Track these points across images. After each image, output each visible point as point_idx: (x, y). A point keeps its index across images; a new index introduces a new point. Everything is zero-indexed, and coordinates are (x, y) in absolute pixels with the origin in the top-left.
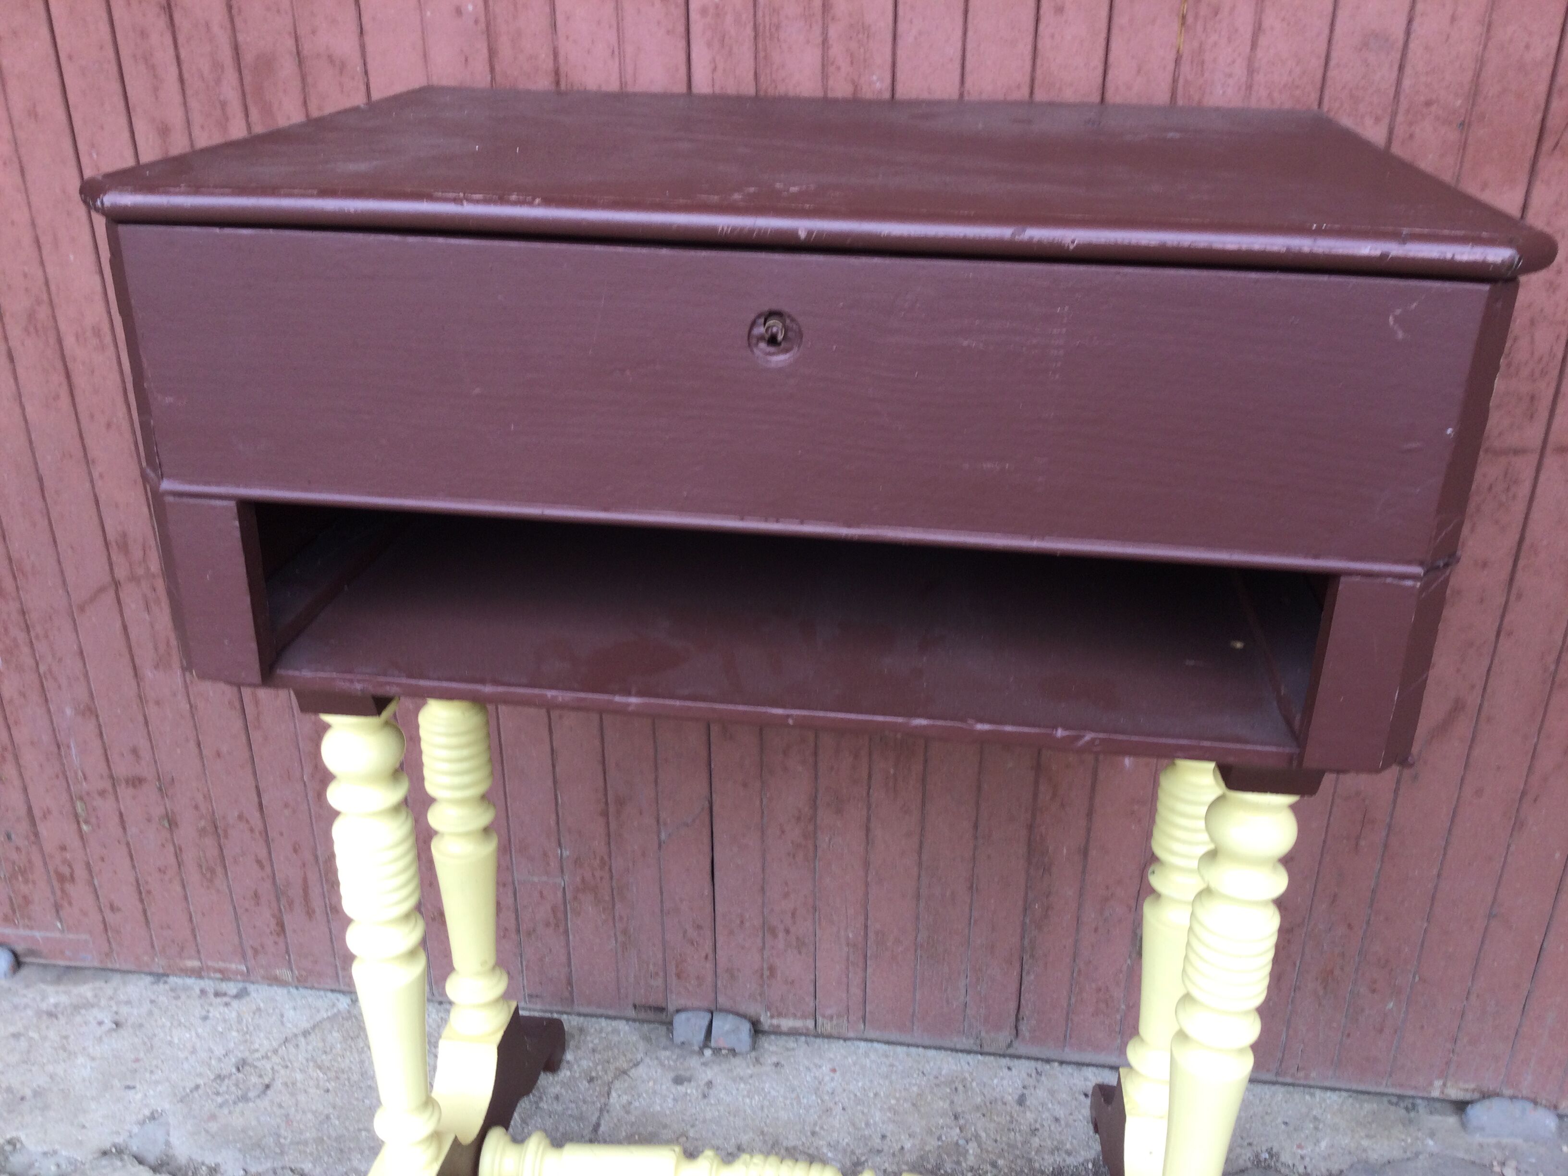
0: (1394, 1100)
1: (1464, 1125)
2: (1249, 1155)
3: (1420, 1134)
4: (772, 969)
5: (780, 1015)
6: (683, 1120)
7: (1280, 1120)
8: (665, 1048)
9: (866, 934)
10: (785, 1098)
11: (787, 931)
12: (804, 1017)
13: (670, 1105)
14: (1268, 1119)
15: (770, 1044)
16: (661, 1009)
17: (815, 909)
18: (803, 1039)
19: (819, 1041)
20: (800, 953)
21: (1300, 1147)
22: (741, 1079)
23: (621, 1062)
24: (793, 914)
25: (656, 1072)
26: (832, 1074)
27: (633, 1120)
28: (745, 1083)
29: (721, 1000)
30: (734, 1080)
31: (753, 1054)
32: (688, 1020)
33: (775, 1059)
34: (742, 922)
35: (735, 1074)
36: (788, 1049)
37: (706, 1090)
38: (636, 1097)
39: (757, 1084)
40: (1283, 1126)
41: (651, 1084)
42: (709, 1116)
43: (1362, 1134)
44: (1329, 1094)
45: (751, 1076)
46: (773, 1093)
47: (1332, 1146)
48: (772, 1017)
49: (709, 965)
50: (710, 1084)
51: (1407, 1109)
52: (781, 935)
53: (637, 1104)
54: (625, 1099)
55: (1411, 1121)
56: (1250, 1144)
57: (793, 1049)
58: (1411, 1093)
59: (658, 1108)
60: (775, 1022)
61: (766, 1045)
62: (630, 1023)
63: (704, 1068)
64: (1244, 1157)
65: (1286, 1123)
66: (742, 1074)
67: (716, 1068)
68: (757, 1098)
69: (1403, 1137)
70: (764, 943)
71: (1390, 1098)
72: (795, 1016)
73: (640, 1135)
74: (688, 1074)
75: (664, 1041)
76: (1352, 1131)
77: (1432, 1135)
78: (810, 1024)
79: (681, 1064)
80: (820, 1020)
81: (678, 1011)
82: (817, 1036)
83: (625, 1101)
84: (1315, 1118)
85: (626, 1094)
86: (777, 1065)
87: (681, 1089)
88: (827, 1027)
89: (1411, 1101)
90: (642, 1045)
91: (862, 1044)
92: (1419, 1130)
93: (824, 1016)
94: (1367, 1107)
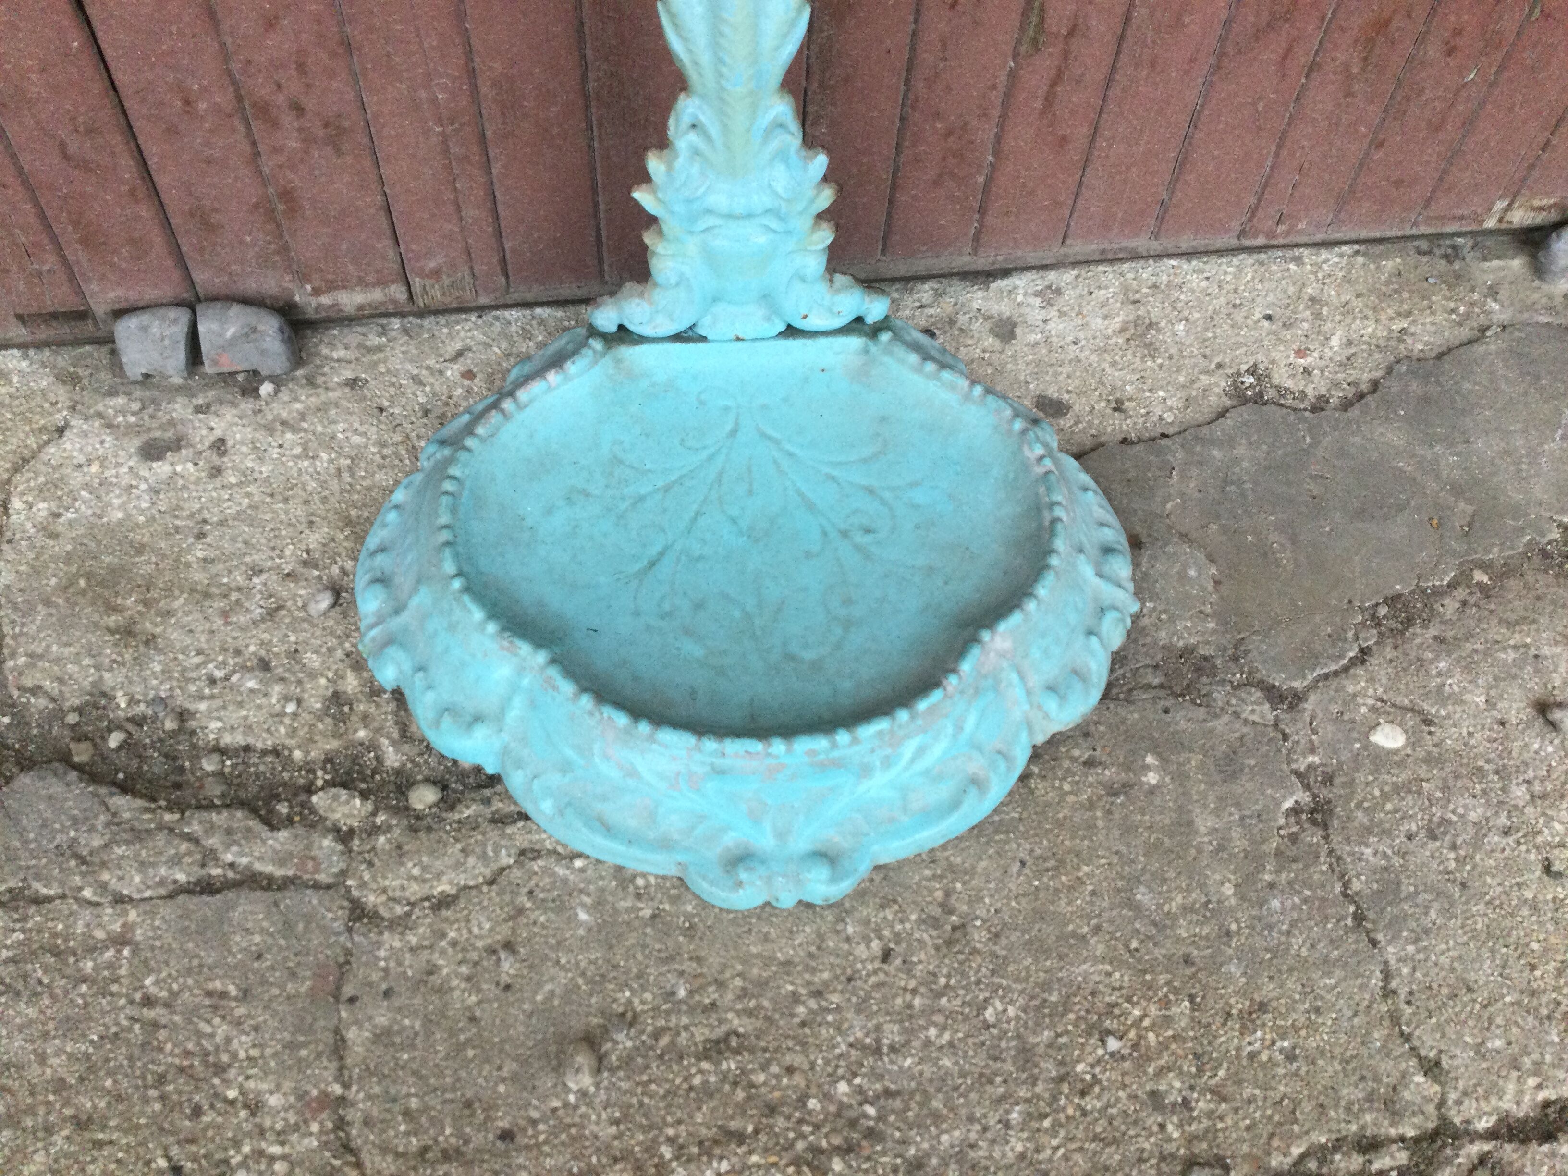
0: (1424, 245)
1: (1539, 270)
2: (1224, 384)
3: (1476, 296)
4: (287, 195)
5: (331, 287)
6: (177, 530)
7: (1257, 315)
8: (112, 393)
9: (475, 88)
10: (382, 444)
11: (298, 109)
12: (381, 283)
13: (145, 505)
14: (1239, 316)
15: (332, 345)
16: (83, 315)
17: (347, 46)
18: (396, 323)
19: (427, 322)
20: (338, 152)
21: (1301, 353)
22: (284, 423)
23: (22, 436)
24: (301, 68)
25: (102, 442)
26: (467, 383)
27: (69, 547)
28: (295, 430)
29: (200, 276)
30: (269, 429)
31: (300, 373)
32: (144, 329)
33: (349, 374)
34: (187, 102)
35: (270, 417)
36: (370, 350)
37: (216, 460)
38: (67, 500)
39: (320, 429)
40: (1266, 324)
41: (95, 468)
42: (232, 510)
43: (1390, 312)
44: (1324, 254)
45: (303, 417)
46: (357, 439)
47: (1350, 343)
48: (317, 292)
49: (145, 211)
50: (220, 446)
51: (1446, 256)
52: (287, 119)
53: (70, 515)
54: (42, 508)
55: (1458, 277)
56: (1219, 366)
57: (380, 349)
58: (1450, 228)
59: (120, 515)
60: (325, 300)
61: (325, 351)
62: (31, 352)
63: (201, 416)
64: (1217, 390)
65: (1269, 318)
66: (284, 414)
67: (229, 414)
68: (324, 456)
69: (1452, 305)
70: (254, 144)
71: (1416, 243)
72: (362, 283)
73: (89, 576)
74: (170, 434)
75: (105, 376)
76: (1375, 309)
77: (1493, 292)
78: (398, 292)
79: (152, 417)
80: (417, 283)
81: (119, 314)
82: (422, 314)
83: (44, 514)
84: (1312, 299)
85: (44, 500)
86: (353, 383)
87: (162, 468)
88: (436, 294)
89: (1448, 242)
90: (62, 394)
91: (513, 314)
92: (1473, 290)
93: (422, 274)
94: (1389, 265)
